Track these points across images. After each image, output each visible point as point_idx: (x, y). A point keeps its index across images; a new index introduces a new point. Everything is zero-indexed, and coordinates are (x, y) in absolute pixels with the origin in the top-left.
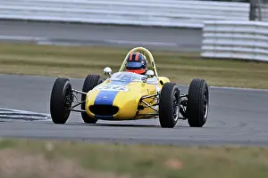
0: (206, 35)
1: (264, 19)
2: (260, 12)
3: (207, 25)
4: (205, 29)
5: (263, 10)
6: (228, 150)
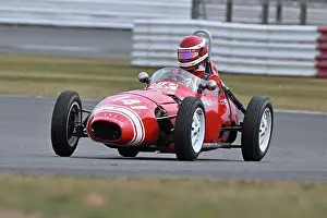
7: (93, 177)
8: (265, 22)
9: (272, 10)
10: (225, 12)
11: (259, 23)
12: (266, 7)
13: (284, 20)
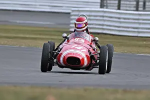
0: (72, 17)
1: (109, 7)
2: (106, 3)
3: (73, 11)
4: (72, 14)
5: (108, 2)
6: (85, 90)
7: (50, 87)
8: (137, 10)
9: (141, 4)
10: (117, 5)
11: (134, 11)
12: (138, 3)
13: (147, 9)
